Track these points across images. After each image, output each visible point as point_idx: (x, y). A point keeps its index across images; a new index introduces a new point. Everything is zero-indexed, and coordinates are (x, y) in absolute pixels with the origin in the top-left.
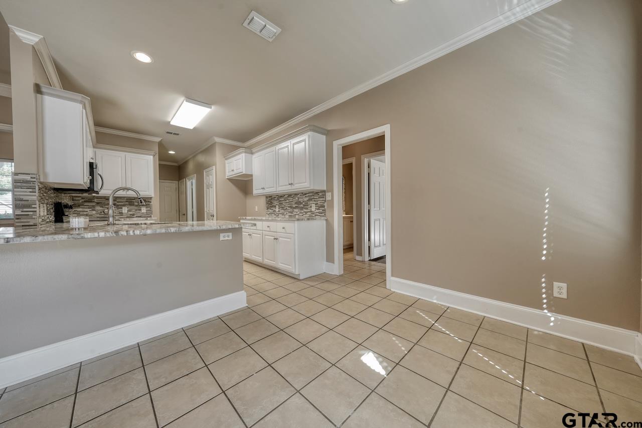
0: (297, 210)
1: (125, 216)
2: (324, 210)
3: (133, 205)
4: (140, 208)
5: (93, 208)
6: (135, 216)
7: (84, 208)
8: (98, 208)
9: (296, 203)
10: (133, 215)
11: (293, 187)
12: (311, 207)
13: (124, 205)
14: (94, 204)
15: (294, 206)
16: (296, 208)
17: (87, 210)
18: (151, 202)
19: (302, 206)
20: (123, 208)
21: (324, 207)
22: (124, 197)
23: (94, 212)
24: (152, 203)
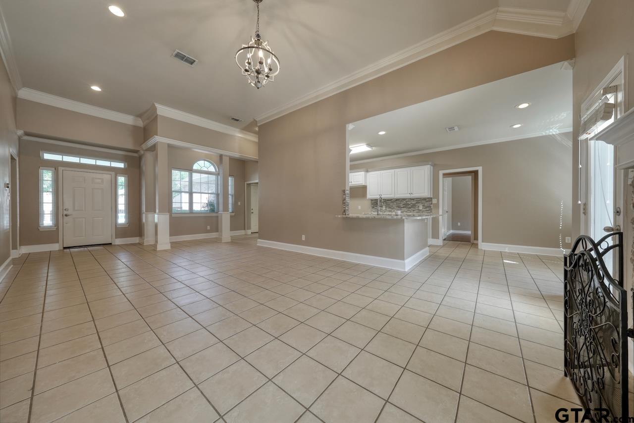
0: (405, 209)
2: (431, 209)
9: (403, 205)
11: (412, 195)
12: (419, 207)
15: (402, 206)
16: (403, 207)
19: (410, 206)
21: (430, 207)
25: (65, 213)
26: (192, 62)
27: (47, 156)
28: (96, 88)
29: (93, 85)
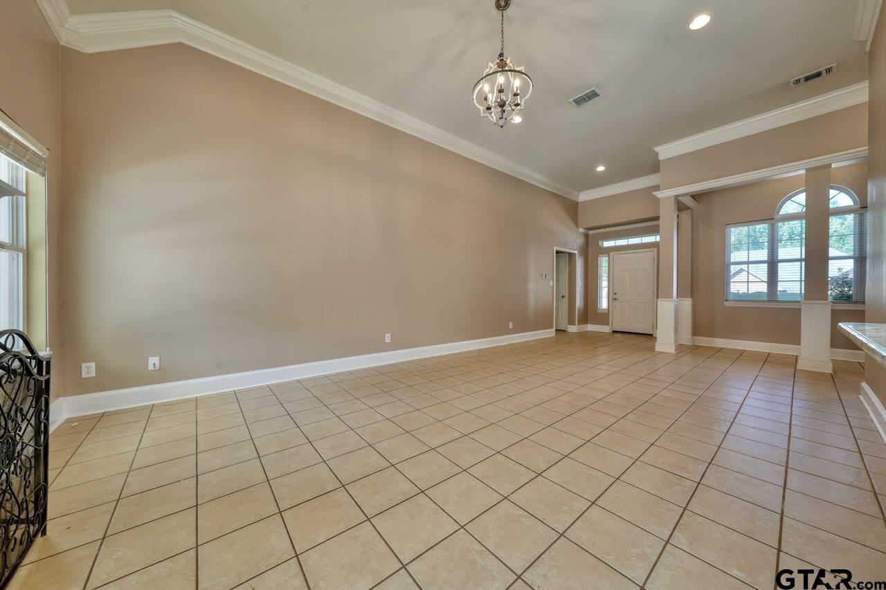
25: (615, 296)
26: (594, 95)
27: (607, 244)
28: (601, 169)
29: (597, 167)
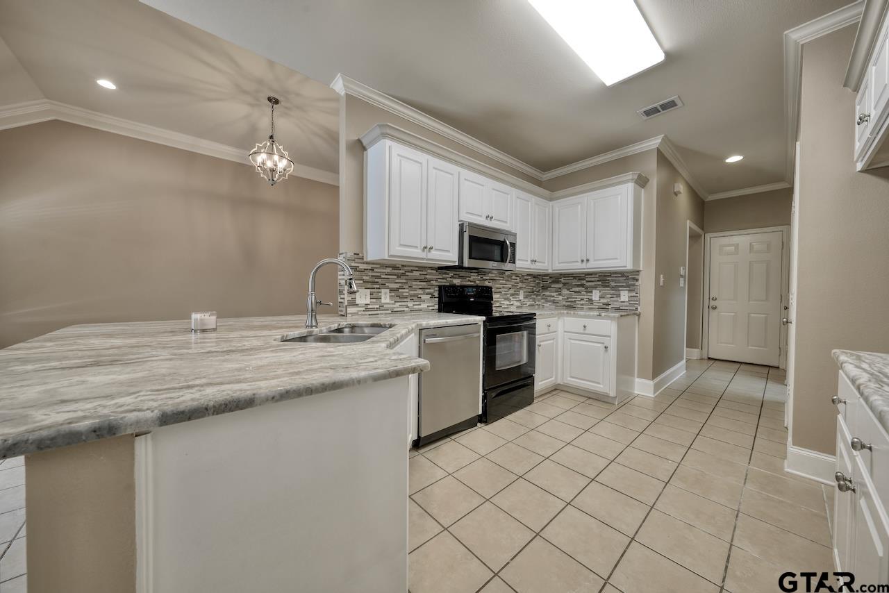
1: (595, 305)
3: (608, 286)
4: (617, 293)
5: (559, 291)
6: (610, 307)
7: (551, 291)
8: (565, 292)
10: (608, 304)
13: (595, 287)
14: (561, 285)
17: (553, 294)
18: (637, 280)
20: (594, 291)
22: (595, 273)
23: (560, 298)
24: (640, 282)
